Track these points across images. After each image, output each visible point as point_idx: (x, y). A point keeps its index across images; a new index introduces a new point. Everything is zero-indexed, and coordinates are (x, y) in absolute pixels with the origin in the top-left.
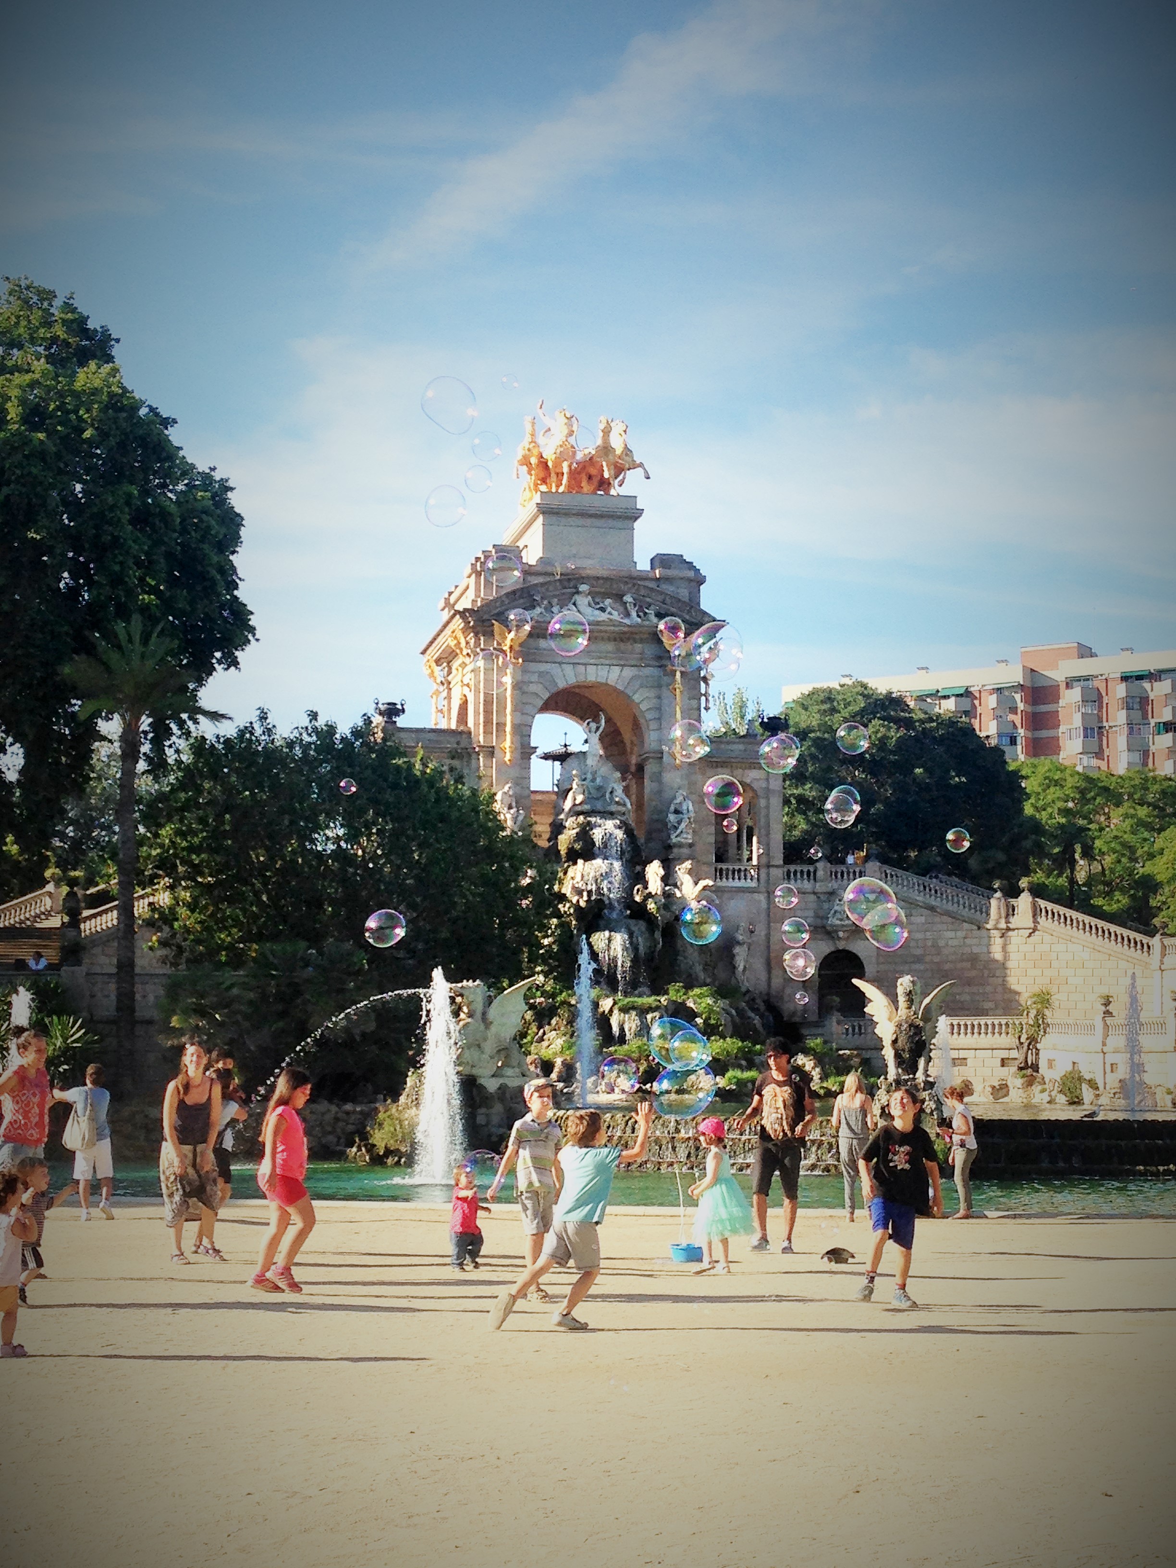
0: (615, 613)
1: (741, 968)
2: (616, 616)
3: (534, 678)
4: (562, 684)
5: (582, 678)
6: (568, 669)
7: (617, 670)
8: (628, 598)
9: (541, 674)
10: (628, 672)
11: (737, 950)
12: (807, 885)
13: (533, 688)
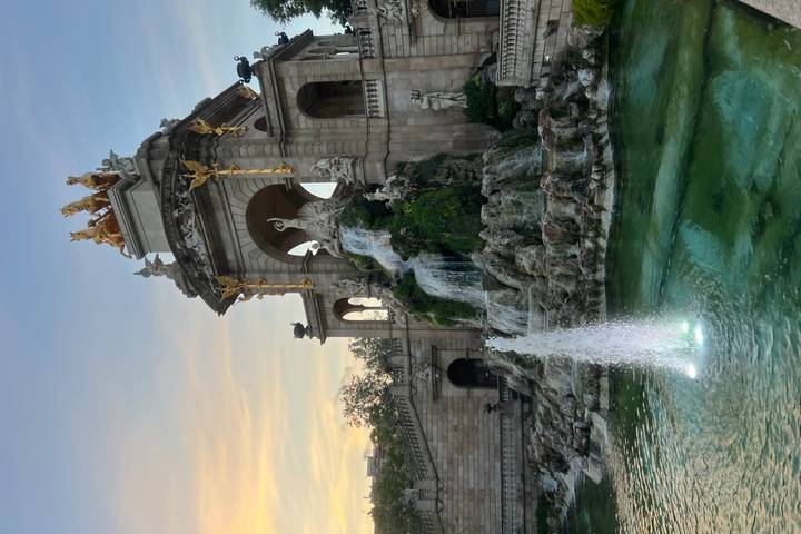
0: (190, 222)
1: (450, 103)
2: (191, 222)
3: (254, 262)
4: (255, 246)
5: (247, 232)
6: (243, 241)
7: (233, 209)
8: (176, 214)
9: (251, 258)
10: (233, 201)
11: (435, 107)
12: (375, 35)
13: (262, 263)
